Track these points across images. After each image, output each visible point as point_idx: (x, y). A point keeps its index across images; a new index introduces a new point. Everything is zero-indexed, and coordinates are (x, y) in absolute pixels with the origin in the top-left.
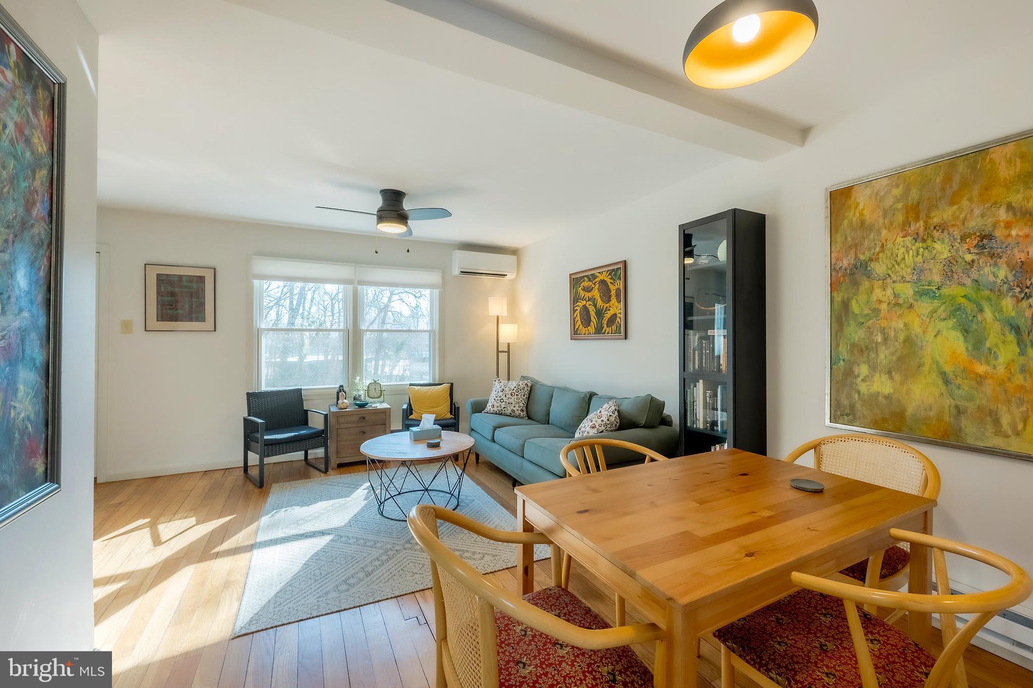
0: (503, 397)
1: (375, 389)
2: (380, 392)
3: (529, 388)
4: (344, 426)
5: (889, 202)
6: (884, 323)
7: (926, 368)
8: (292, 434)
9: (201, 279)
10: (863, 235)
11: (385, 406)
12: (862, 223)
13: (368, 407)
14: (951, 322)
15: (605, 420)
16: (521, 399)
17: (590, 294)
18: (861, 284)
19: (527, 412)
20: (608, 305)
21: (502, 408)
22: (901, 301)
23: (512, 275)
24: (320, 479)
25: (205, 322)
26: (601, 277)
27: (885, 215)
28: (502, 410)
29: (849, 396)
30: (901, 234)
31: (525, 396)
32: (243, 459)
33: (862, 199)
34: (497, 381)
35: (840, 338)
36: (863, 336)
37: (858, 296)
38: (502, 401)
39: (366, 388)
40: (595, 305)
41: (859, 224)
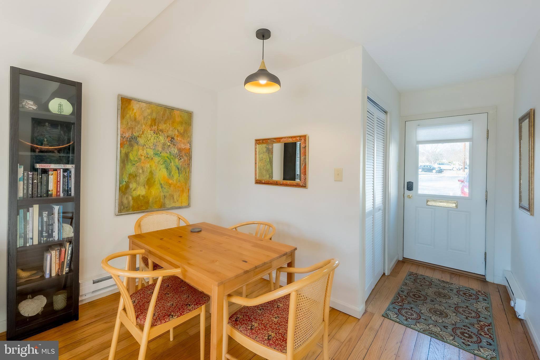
5: (146, 114)
6: (143, 165)
7: (156, 183)
10: (135, 125)
12: (135, 119)
14: (164, 166)
18: (134, 147)
22: (149, 156)
27: (144, 118)
29: (128, 198)
30: (150, 129)
33: (135, 108)
35: (124, 171)
36: (134, 170)
37: (133, 152)
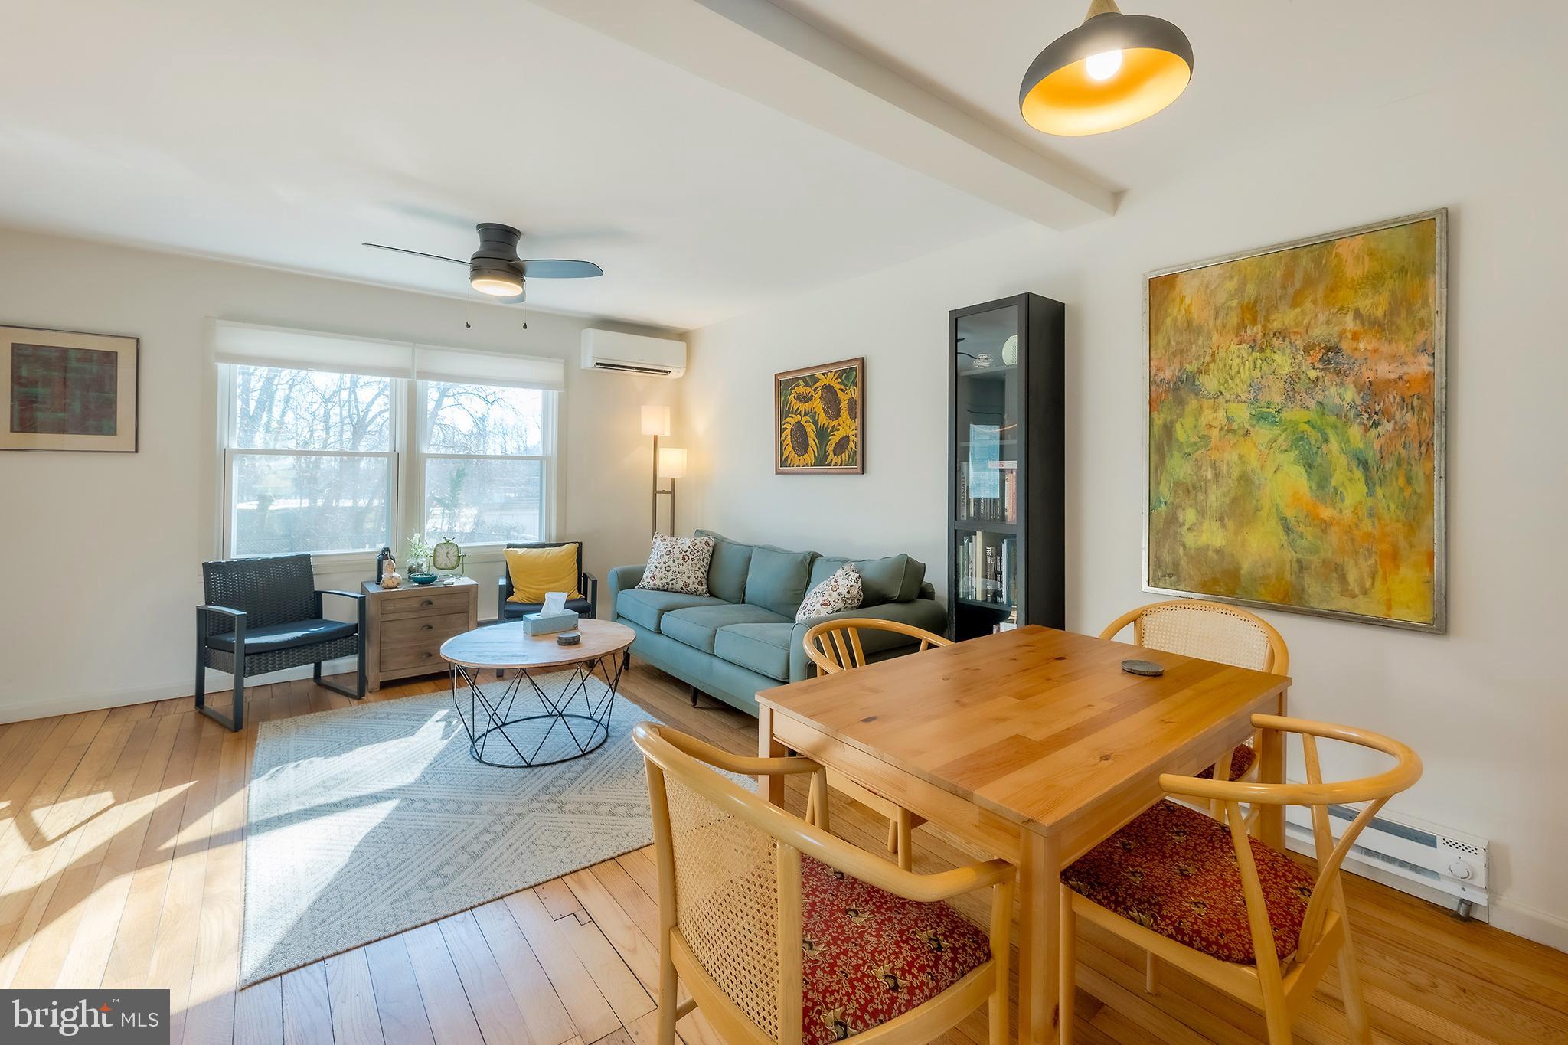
0: (671, 563)
1: (447, 553)
2: (456, 558)
3: (711, 549)
4: (392, 617)
5: (1221, 297)
6: (1215, 455)
7: (1264, 513)
8: (299, 634)
9: (109, 358)
10: (1190, 339)
11: (466, 581)
12: (1189, 323)
13: (436, 584)
14: (1293, 455)
15: (844, 592)
16: (698, 566)
17: (807, 406)
18: (1188, 403)
19: (708, 585)
20: (835, 423)
21: (669, 581)
22: (1235, 427)
23: (679, 372)
25: (115, 434)
26: (824, 381)
27: (1217, 313)
28: (668, 583)
29: (1172, 551)
30: (1236, 340)
31: (706, 561)
32: (195, 682)
33: (1188, 291)
34: (659, 539)
35: (1161, 474)
36: (1189, 471)
37: (1184, 418)
38: (668, 569)
39: (431, 553)
40: (815, 423)
41: (1185, 325)
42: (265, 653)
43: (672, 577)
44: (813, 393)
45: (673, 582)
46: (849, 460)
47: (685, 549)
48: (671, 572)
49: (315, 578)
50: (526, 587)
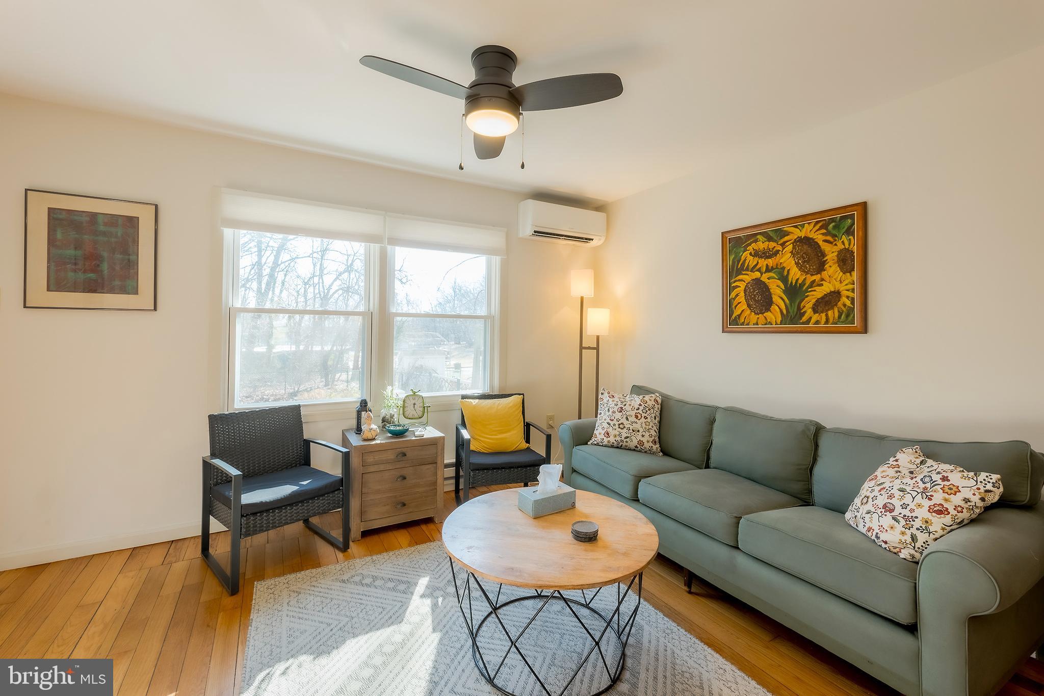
0: (624, 421)
1: (414, 404)
2: (421, 409)
3: (659, 406)
4: (372, 469)
9: (132, 222)
13: (408, 436)
16: (650, 424)
17: (771, 262)
19: (660, 444)
20: (817, 277)
21: (623, 439)
23: (600, 239)
24: (338, 567)
25: (137, 294)
26: (797, 233)
28: (622, 441)
31: (656, 419)
32: (202, 526)
38: (621, 426)
39: (400, 403)
40: (784, 279)
42: (260, 512)
43: (626, 435)
44: (780, 248)
45: (628, 440)
46: (840, 317)
47: (636, 407)
48: (625, 429)
49: (304, 426)
50: (480, 436)
